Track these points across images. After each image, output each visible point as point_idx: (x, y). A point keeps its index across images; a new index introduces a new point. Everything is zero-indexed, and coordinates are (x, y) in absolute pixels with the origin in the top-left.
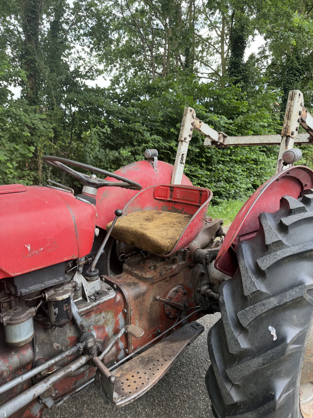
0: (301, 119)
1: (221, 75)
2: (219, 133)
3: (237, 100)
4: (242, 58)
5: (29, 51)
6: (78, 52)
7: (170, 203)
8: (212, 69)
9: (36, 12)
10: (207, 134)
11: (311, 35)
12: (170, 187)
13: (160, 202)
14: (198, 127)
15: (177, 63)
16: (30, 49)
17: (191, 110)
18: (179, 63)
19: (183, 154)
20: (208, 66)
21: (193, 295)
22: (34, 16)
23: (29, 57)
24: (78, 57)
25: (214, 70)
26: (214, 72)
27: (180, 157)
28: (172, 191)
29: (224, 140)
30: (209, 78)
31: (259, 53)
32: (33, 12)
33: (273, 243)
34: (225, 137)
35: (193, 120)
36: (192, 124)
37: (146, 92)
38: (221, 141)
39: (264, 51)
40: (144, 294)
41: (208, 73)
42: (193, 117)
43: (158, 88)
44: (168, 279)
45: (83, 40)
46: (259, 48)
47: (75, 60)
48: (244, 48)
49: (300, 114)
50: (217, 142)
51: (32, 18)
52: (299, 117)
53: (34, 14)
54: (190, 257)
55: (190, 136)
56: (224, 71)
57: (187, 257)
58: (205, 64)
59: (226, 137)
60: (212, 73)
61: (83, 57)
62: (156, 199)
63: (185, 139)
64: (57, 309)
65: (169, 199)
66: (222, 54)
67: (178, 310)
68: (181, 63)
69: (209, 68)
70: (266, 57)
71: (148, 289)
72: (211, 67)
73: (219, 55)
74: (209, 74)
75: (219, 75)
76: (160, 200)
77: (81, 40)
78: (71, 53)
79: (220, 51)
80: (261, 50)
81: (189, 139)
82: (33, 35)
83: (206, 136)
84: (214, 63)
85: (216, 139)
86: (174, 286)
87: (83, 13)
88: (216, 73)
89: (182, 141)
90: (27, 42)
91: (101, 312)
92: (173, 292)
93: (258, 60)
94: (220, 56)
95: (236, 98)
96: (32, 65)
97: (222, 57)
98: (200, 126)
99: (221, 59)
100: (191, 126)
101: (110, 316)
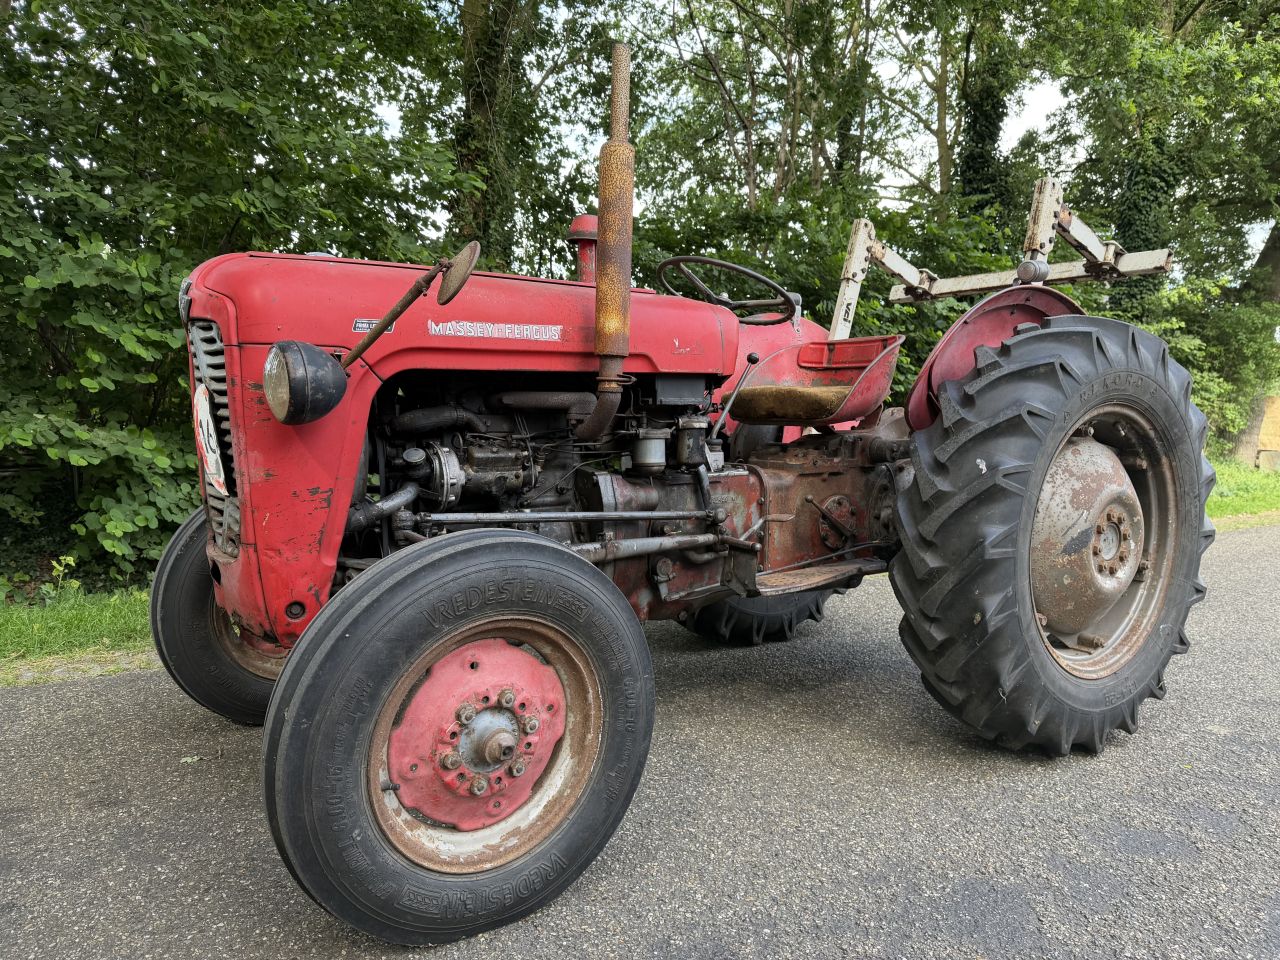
0: (1059, 225)
1: (937, 189)
2: (921, 272)
3: (984, 250)
4: (995, 141)
5: (474, 130)
7: (828, 372)
8: (912, 175)
10: (897, 271)
11: (1179, 87)
12: (829, 344)
13: (808, 372)
14: (879, 255)
15: (816, 158)
16: (476, 126)
17: (866, 225)
18: (821, 159)
19: (849, 304)
20: (900, 167)
21: (866, 523)
25: (915, 178)
26: (916, 182)
27: (844, 307)
28: (830, 351)
29: (930, 287)
30: (902, 198)
31: (1051, 130)
33: (987, 366)
34: (932, 280)
35: (869, 243)
36: (869, 250)
37: (737, 228)
38: (926, 286)
39: (1064, 123)
40: (788, 488)
41: (900, 185)
42: (870, 236)
43: (769, 218)
44: (826, 476)
46: (1048, 117)
48: (1001, 116)
49: (1056, 216)
50: (917, 288)
52: (1054, 221)
54: (863, 450)
55: (863, 270)
56: (946, 179)
57: (858, 451)
58: (891, 162)
59: (935, 280)
60: (913, 186)
62: (801, 367)
63: (854, 275)
64: (691, 441)
65: (825, 365)
66: (940, 133)
67: (841, 534)
68: (827, 159)
69: (902, 172)
70: (1070, 140)
71: (795, 482)
72: (911, 169)
73: (933, 139)
74: (902, 188)
75: (931, 191)
76: (809, 368)
79: (935, 127)
80: (1055, 121)
81: (861, 277)
83: (894, 275)
84: (916, 159)
85: (915, 283)
86: (835, 494)
88: (923, 186)
89: (848, 279)
90: (472, 111)
91: (728, 491)
92: (834, 501)
93: (1046, 148)
94: (935, 139)
95: (981, 246)
97: (942, 143)
98: (883, 255)
99: (937, 149)
100: (866, 254)
101: (740, 501)
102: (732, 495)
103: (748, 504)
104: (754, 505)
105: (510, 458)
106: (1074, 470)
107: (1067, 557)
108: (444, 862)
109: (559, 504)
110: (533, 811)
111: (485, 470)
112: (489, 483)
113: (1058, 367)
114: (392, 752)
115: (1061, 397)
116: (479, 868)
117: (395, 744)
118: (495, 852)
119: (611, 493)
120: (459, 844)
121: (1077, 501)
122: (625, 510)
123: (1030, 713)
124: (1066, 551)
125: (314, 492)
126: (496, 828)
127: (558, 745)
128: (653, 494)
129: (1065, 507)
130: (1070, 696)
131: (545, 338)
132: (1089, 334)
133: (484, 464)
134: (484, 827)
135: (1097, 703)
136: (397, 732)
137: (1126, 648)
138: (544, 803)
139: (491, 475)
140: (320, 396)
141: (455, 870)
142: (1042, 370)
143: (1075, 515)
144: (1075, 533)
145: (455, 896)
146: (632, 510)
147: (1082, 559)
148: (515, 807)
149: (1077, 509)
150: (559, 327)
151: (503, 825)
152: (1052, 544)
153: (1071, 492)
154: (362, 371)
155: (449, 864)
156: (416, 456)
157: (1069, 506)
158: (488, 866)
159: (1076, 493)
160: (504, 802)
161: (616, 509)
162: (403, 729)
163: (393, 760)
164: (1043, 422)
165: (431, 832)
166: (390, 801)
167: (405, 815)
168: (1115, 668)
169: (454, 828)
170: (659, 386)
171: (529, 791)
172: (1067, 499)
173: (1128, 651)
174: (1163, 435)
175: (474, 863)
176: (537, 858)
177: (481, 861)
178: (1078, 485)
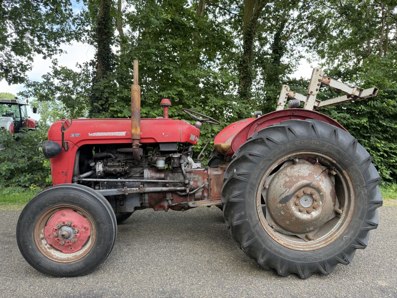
6: (299, 52)
9: (251, 35)
14: (292, 96)
22: (250, 37)
23: (244, 65)
24: (299, 56)
32: (249, 35)
35: (287, 92)
36: (287, 95)
40: (220, 175)
42: (287, 90)
45: (305, 42)
47: (296, 59)
49: (319, 81)
51: (248, 39)
52: (318, 83)
53: (250, 36)
59: (320, 102)
61: (303, 56)
63: (280, 104)
71: (222, 173)
77: (303, 42)
78: (294, 54)
82: (248, 49)
87: (305, 20)
91: (196, 175)
96: (245, 70)
98: (294, 96)
101: (200, 178)
102: (197, 176)
103: (204, 178)
104: (206, 179)
105: (117, 165)
106: (288, 174)
107: (281, 205)
108: (54, 258)
109: (141, 177)
110: (81, 252)
111: (111, 168)
112: (112, 171)
113: (265, 139)
114: (45, 231)
115: (267, 148)
116: (63, 262)
117: (46, 230)
118: (68, 259)
119: (147, 174)
120: (61, 255)
121: (286, 185)
122: (150, 179)
123: (259, 257)
124: (281, 202)
125: (63, 172)
126: (72, 254)
127: (89, 237)
128: (163, 175)
129: (281, 187)
130: (281, 254)
131: (120, 135)
132: (284, 127)
133: (110, 166)
134: (69, 253)
135: (299, 260)
136: (46, 227)
137: (324, 242)
138: (84, 251)
139: (112, 169)
140: (49, 152)
141: (56, 261)
142: (259, 140)
143: (284, 190)
144: (283, 196)
145: (54, 266)
146: (154, 179)
147: (286, 206)
148: (77, 250)
149: (285, 188)
150: (125, 132)
151: (73, 254)
152: (275, 199)
153: (284, 182)
154: (73, 145)
155: (55, 259)
156: (92, 164)
157: (282, 187)
158: (65, 262)
159: (286, 182)
160: (73, 248)
161: (148, 179)
162: (47, 227)
163: (45, 233)
164: (258, 158)
165: (54, 251)
166: (44, 242)
167: (48, 246)
168: (315, 249)
169: (61, 251)
170: (160, 146)
171: (80, 247)
172: (282, 184)
173: (324, 243)
174: (340, 162)
175: (62, 260)
176: (77, 263)
177: (63, 260)
178: (288, 179)
